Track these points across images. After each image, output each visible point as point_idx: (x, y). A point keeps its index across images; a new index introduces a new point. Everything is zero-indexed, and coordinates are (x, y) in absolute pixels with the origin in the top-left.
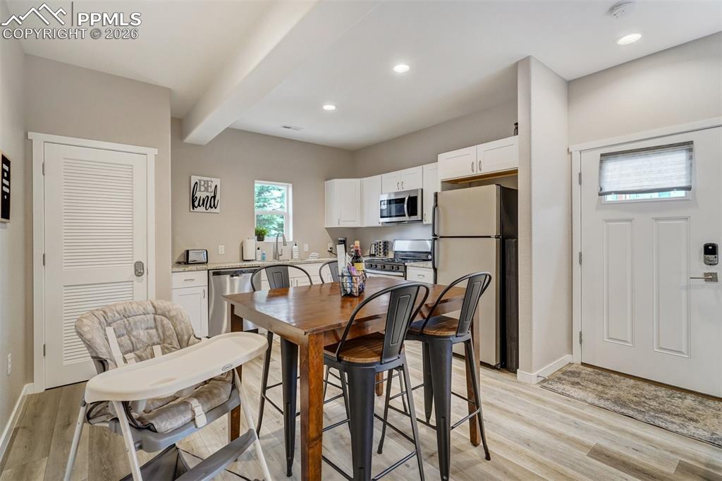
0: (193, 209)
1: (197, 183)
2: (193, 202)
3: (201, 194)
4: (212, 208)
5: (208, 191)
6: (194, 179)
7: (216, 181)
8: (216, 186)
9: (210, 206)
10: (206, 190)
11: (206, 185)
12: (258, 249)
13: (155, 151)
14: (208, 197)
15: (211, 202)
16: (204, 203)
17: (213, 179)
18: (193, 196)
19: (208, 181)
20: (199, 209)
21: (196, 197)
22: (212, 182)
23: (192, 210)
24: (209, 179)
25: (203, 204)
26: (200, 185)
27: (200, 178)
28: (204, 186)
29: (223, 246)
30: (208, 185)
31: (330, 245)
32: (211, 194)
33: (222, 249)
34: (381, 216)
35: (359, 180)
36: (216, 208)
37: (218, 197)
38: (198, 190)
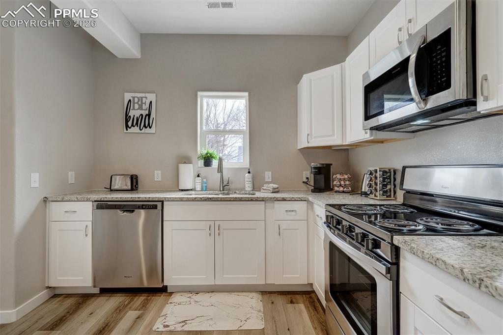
0: (127, 130)
1: (130, 100)
2: (127, 121)
3: (135, 113)
4: (146, 128)
5: (142, 109)
6: (128, 96)
7: (151, 97)
8: (151, 102)
9: (145, 126)
10: (140, 108)
11: (140, 103)
12: (198, 176)
14: (142, 115)
15: (145, 121)
16: (138, 122)
17: (147, 95)
18: (126, 115)
19: (142, 98)
20: (133, 130)
21: (130, 116)
22: (146, 98)
23: (125, 131)
24: (143, 95)
25: (137, 124)
26: (134, 103)
27: (133, 94)
28: (137, 103)
29: (160, 172)
30: (142, 102)
31: (307, 174)
32: (145, 113)
33: (158, 175)
34: (367, 117)
35: (338, 67)
36: (150, 128)
37: (153, 115)
38: (131, 108)
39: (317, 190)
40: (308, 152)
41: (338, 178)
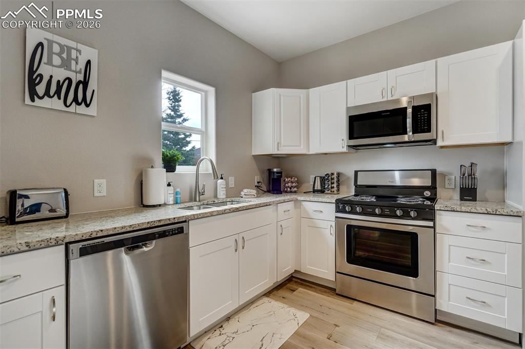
0: (33, 100)
1: (40, 44)
4: (79, 104)
5: (68, 68)
8: (89, 62)
9: (75, 99)
11: (64, 56)
12: (169, 185)
16: (60, 90)
17: (80, 46)
18: (32, 71)
19: (70, 49)
20: (46, 103)
22: (79, 51)
25: (58, 92)
27: (50, 36)
29: (104, 181)
30: (69, 54)
33: (101, 187)
36: (88, 106)
37: (92, 85)
38: (45, 59)
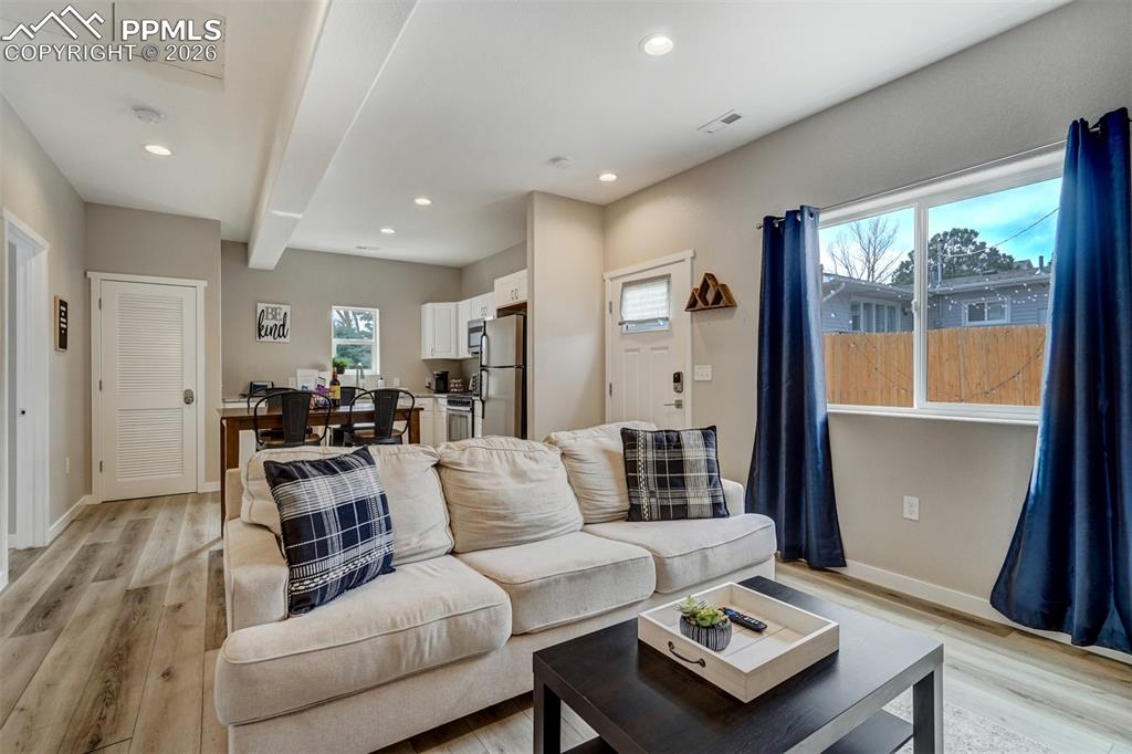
0: (260, 338)
1: (264, 310)
2: (260, 331)
3: (268, 323)
4: (280, 337)
5: (276, 319)
6: (261, 307)
7: (286, 308)
8: (286, 314)
9: (279, 335)
10: (274, 318)
11: (274, 313)
13: (205, 283)
14: (276, 325)
15: (279, 331)
16: (272, 331)
17: (282, 306)
18: (259, 324)
19: (276, 309)
20: (266, 338)
21: (263, 326)
22: (281, 309)
23: (257, 339)
24: (277, 306)
25: (270, 333)
26: (268, 313)
27: (267, 305)
28: (271, 313)
30: (276, 313)
31: (429, 379)
32: (279, 323)
34: (470, 347)
35: (454, 304)
36: (285, 337)
37: (287, 326)
38: (265, 317)
39: (438, 391)
40: (431, 363)
41: (454, 383)
